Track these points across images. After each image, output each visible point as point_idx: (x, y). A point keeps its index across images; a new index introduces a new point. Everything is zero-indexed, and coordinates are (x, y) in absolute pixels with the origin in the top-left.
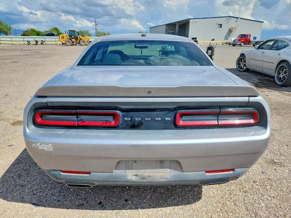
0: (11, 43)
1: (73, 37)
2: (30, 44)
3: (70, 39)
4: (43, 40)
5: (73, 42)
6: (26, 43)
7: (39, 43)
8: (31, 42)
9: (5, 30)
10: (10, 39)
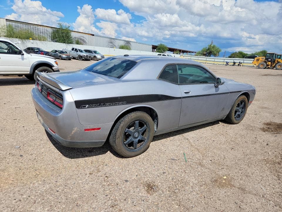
0: (213, 63)
1: (269, 60)
2: (228, 65)
3: (266, 62)
4: (242, 61)
5: (268, 65)
6: (225, 63)
7: (237, 64)
8: (229, 63)
9: (215, 52)
10: (213, 60)
